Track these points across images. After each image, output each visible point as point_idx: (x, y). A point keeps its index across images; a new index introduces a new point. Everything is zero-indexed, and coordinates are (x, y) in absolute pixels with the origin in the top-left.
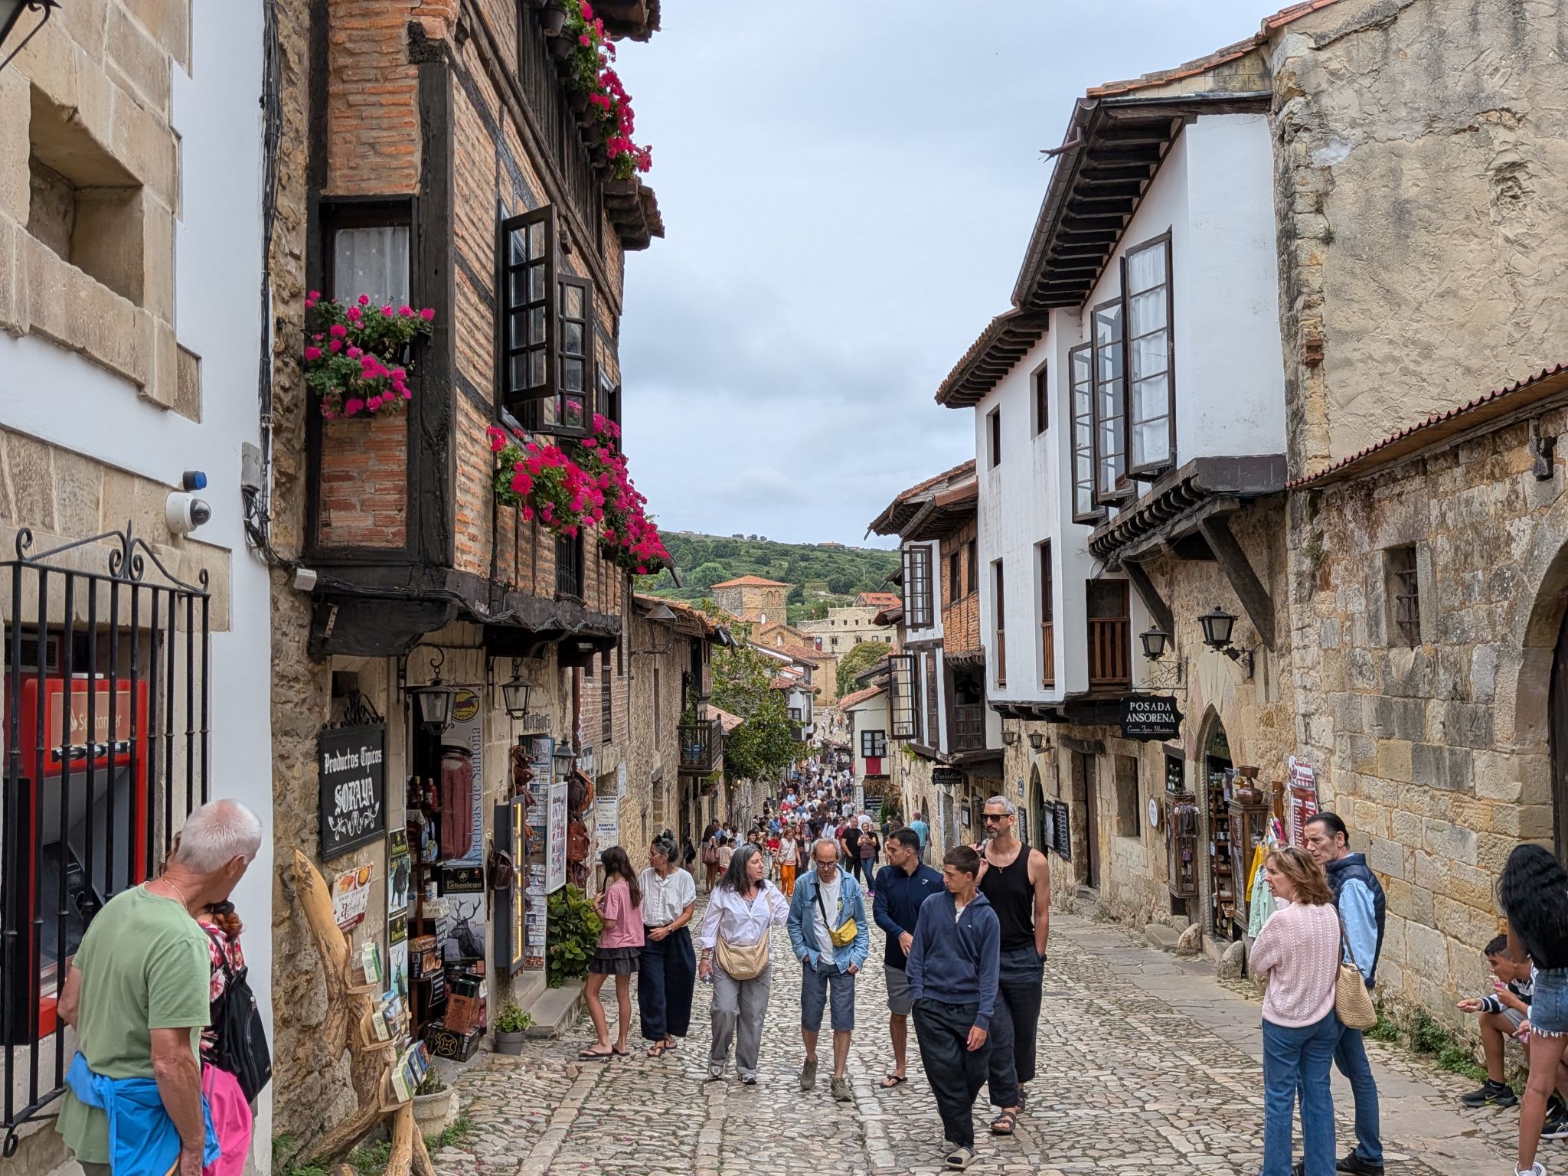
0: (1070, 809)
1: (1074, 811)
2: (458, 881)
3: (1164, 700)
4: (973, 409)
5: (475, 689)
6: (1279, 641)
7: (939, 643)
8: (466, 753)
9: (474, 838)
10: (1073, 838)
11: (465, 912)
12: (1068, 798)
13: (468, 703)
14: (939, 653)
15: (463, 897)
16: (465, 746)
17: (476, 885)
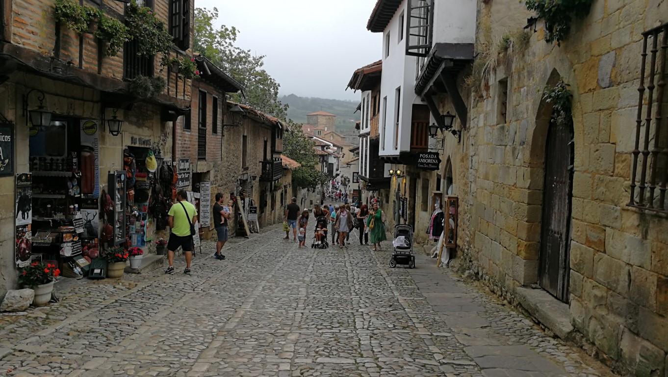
0: (408, 200)
1: (409, 201)
2: (87, 204)
3: (434, 154)
4: (382, 33)
5: (95, 121)
6: (467, 126)
7: (368, 134)
8: (91, 149)
9: (95, 186)
10: (408, 212)
11: (90, 217)
12: (407, 196)
13: (92, 127)
14: (369, 137)
15: (89, 211)
16: (90, 145)
17: (95, 206)
